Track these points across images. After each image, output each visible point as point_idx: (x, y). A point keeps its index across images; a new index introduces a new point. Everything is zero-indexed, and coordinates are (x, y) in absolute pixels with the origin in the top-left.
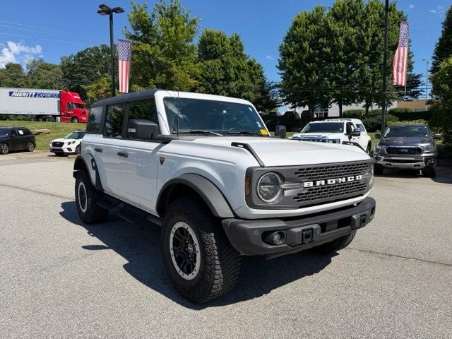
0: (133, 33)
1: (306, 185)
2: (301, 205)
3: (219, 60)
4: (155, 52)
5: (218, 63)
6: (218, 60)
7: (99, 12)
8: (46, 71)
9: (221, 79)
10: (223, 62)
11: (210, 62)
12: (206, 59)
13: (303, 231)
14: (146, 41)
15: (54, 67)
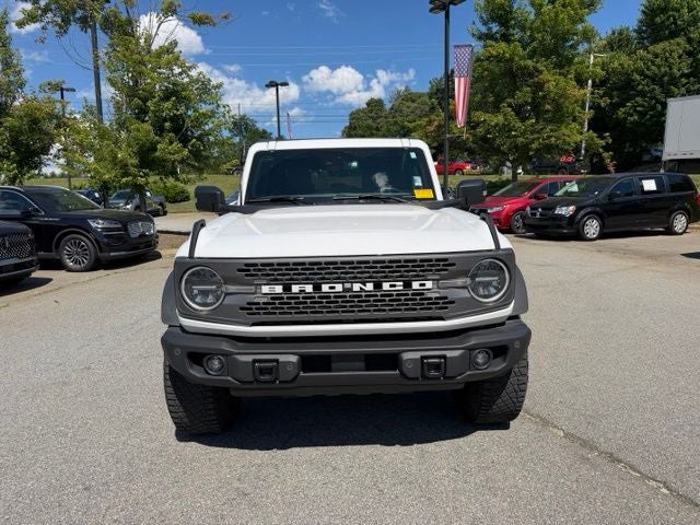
0: (484, 29)
1: (265, 289)
2: (255, 321)
3: (681, 40)
4: (513, 54)
5: (678, 44)
6: (678, 40)
7: (431, 10)
8: (409, 104)
9: (683, 75)
10: (689, 41)
11: (659, 48)
12: (655, 41)
13: (255, 361)
14: (506, 38)
15: (421, 95)
